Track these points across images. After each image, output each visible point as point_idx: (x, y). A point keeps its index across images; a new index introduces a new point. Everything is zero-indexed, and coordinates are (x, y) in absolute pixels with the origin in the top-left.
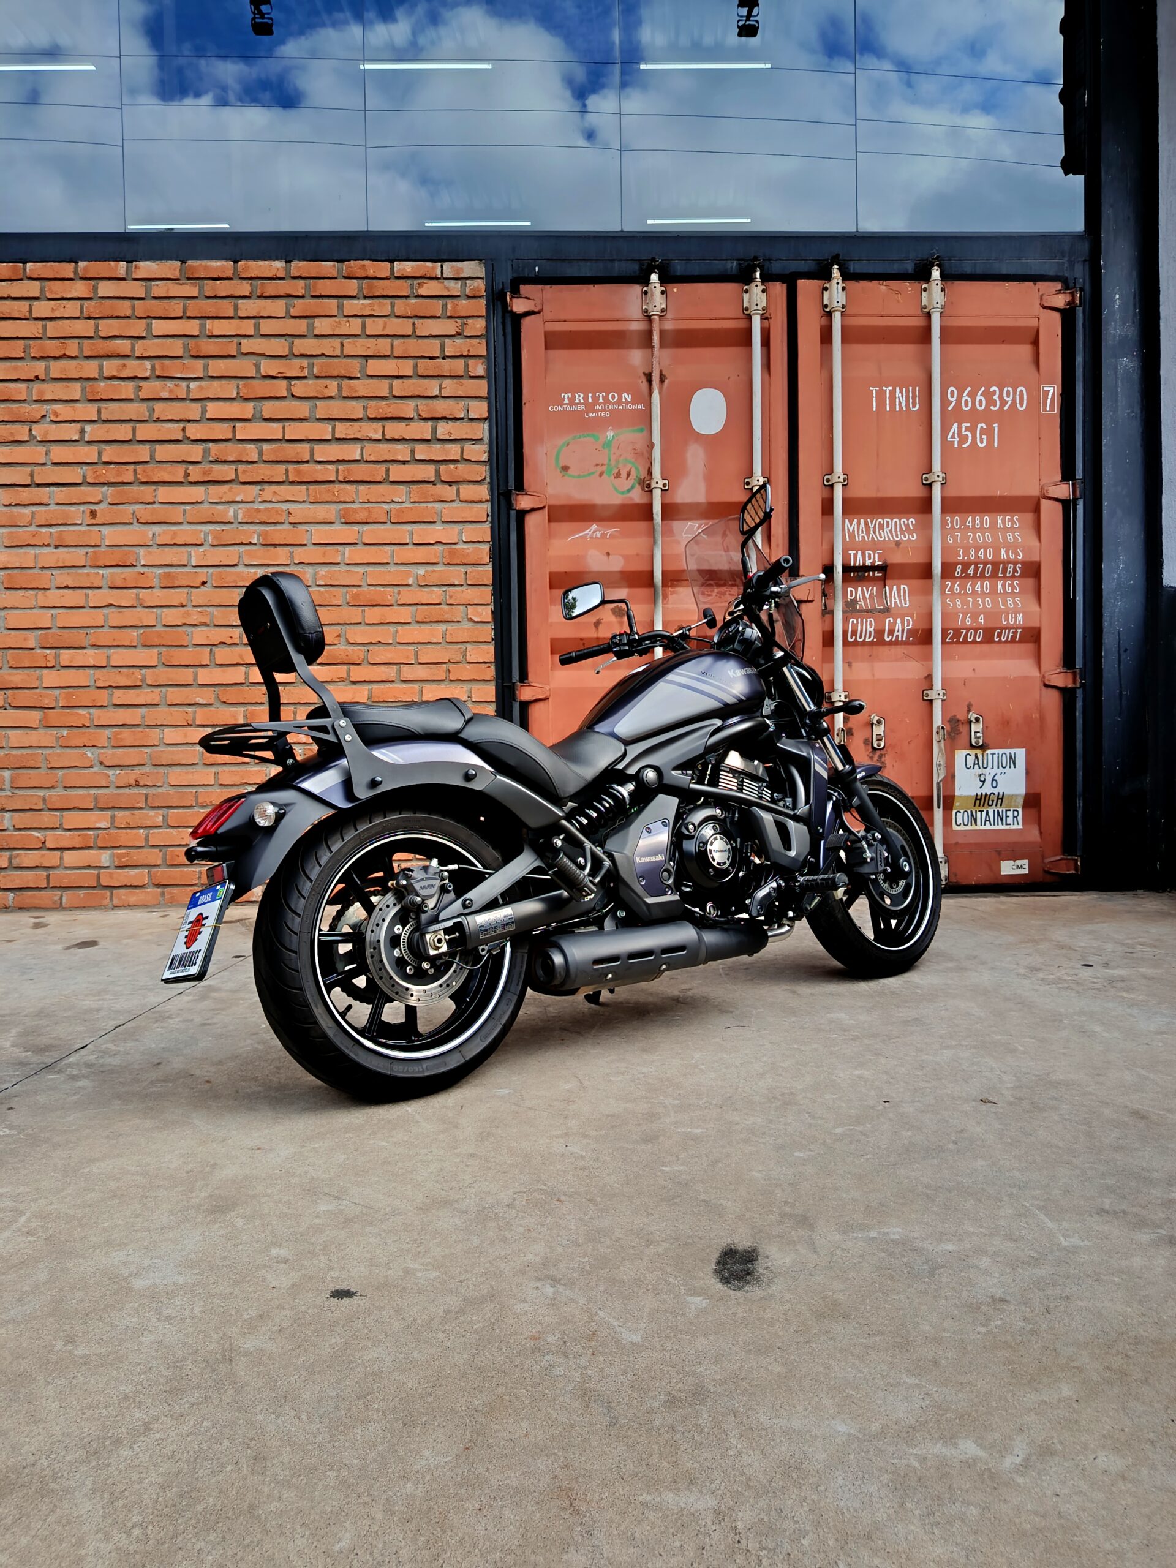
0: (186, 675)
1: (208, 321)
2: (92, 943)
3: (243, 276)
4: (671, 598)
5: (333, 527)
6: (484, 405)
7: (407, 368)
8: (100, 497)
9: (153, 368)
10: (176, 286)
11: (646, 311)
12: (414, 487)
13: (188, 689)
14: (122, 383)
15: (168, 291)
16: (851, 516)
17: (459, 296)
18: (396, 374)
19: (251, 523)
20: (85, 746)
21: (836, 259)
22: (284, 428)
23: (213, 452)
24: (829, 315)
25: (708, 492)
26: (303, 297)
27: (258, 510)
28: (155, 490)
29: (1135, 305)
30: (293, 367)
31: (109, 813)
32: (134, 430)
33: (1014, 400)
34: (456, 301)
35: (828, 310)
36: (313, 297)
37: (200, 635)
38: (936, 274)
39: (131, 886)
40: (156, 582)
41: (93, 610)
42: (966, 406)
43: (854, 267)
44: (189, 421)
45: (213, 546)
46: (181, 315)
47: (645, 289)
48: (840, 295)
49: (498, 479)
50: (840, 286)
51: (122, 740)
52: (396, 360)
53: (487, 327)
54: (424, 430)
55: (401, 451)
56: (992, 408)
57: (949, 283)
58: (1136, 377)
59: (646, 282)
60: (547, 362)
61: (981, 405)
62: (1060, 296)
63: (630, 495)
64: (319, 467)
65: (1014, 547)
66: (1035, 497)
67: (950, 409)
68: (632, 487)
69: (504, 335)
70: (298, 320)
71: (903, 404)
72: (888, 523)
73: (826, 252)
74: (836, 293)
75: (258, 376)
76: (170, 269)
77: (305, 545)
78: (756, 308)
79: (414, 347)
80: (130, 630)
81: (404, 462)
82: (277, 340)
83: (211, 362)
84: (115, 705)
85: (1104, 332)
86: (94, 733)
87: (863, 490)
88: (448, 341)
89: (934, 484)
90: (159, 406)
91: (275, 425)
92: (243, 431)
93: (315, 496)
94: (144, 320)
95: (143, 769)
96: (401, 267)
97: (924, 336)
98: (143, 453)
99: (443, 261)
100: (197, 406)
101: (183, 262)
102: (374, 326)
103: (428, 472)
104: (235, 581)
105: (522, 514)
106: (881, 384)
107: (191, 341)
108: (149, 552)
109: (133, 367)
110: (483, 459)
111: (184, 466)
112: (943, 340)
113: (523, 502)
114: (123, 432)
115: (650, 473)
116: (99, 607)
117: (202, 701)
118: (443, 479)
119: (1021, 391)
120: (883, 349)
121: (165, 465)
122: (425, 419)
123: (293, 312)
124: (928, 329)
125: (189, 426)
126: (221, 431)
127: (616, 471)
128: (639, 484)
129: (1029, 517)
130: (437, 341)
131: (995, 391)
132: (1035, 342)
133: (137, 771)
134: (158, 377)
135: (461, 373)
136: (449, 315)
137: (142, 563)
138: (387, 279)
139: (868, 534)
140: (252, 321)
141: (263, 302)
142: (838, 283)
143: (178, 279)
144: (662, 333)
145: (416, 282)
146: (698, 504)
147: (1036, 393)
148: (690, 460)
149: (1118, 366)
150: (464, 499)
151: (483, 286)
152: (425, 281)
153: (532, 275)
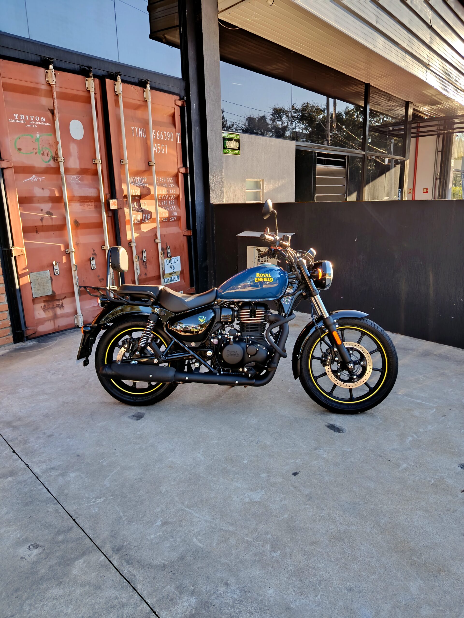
11: (48, 81)
21: (119, 74)
24: (117, 95)
25: (80, 163)
29: (198, 109)
33: (170, 137)
38: (148, 86)
42: (158, 137)
43: (123, 77)
48: (121, 88)
50: (120, 84)
56: (165, 139)
57: (151, 90)
59: (48, 68)
61: (162, 138)
62: (180, 102)
63: (49, 163)
65: (173, 189)
66: (177, 172)
67: (154, 138)
68: (49, 160)
85: (192, 116)
87: (132, 166)
89: (153, 166)
97: (145, 107)
105: (2, 170)
106: (134, 126)
113: (3, 165)
115: (57, 154)
119: (172, 134)
128: (53, 159)
129: (175, 178)
131: (165, 133)
132: (173, 116)
139: (134, 183)
144: (57, 93)
146: (76, 169)
147: (175, 135)
148: (72, 150)
149: (196, 129)
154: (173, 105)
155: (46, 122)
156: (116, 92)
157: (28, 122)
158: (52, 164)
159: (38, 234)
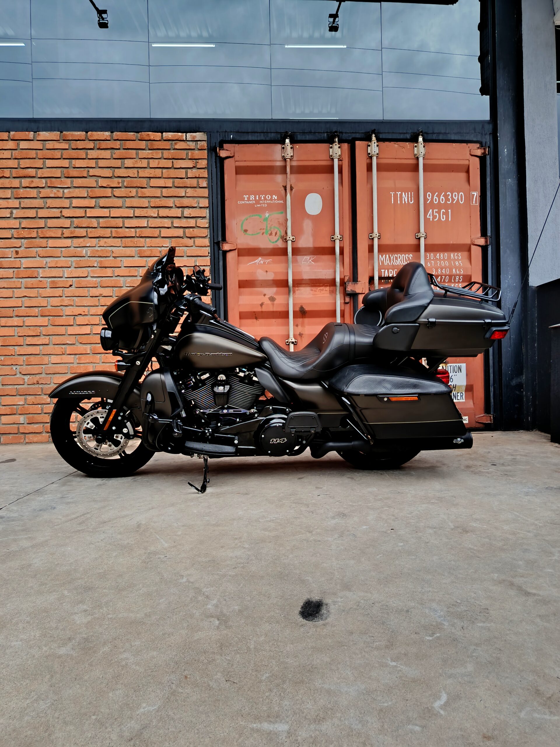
0: (62, 330)
1: (73, 160)
2: (13, 460)
3: (90, 139)
4: (297, 292)
5: (134, 259)
6: (206, 201)
7: (169, 183)
8: (20, 245)
9: (46, 183)
10: (58, 144)
11: (284, 157)
12: (173, 239)
13: (63, 336)
14: (31, 190)
15: (54, 146)
16: (382, 253)
17: (194, 149)
18: (164, 186)
19: (94, 257)
20: (12, 365)
21: (373, 132)
22: (110, 211)
23: (75, 223)
24: (371, 158)
25: (314, 242)
26: (119, 149)
27: (97, 251)
28: (47, 241)
29: (514, 154)
30: (114, 182)
31: (23, 397)
32: (37, 212)
33: (458, 198)
34: (193, 151)
35: (370, 155)
36: (124, 149)
37: (68, 311)
38: (421, 139)
39: (34, 433)
40: (48, 285)
41: (17, 299)
42: (436, 201)
43: (381, 136)
44: (64, 208)
45: (75, 268)
46: (60, 157)
47: (283, 146)
48: (376, 149)
49: (213, 236)
50: (376, 144)
51: (30, 361)
52: (164, 179)
53: (208, 164)
54: (178, 212)
55: (167, 222)
56: (448, 202)
57: (427, 143)
58: (515, 188)
59: (283, 143)
60: (236, 180)
61: (442, 201)
62: (479, 150)
63: (277, 243)
64: (127, 230)
65: (459, 268)
66: (468, 244)
67: (428, 203)
68: (278, 240)
69: (216, 168)
70: (117, 160)
71: (406, 200)
72: (399, 256)
73: (369, 128)
74: (374, 148)
75: (98, 186)
76: (55, 135)
77: (120, 267)
78: (336, 155)
79: (173, 173)
80: (34, 308)
81: (168, 228)
82: (107, 169)
83: (74, 179)
84: (27, 345)
85: (500, 167)
86: (17, 358)
87: (388, 240)
88: (189, 170)
89: (421, 238)
90: (49, 201)
91: (106, 210)
92: (90, 213)
93: (125, 244)
94: (42, 160)
95: (41, 376)
96: (166, 135)
97: (415, 168)
98: (41, 223)
99: (186, 132)
100: (68, 201)
101: (61, 132)
102: (154, 163)
103: (180, 232)
104: (86, 285)
105: (225, 253)
106: (395, 190)
107: (64, 169)
108: (44, 271)
109: (37, 182)
110: (206, 226)
111: (61, 229)
112: (424, 171)
113: (226, 247)
114: (31, 213)
115: (286, 233)
116: (20, 297)
117: (69, 343)
118: (187, 236)
119: (461, 194)
120: (396, 174)
121: (52, 229)
122: (178, 207)
123: (115, 156)
124: (417, 165)
125: (63, 210)
126: (80, 212)
127: (270, 232)
128: (281, 238)
129: (466, 254)
130: (184, 170)
131: (449, 194)
132: (468, 172)
133: (38, 376)
134: (49, 187)
135: (195, 186)
136: (189, 158)
137: (41, 276)
138: (160, 141)
139: (390, 262)
140: (95, 160)
141: (100, 151)
142: (375, 143)
143: (59, 140)
144: (291, 167)
145: (174, 142)
146: (310, 248)
147: (469, 196)
148: (305, 228)
149: (507, 183)
150: (197, 246)
151: (206, 145)
152: (178, 142)
153: (229, 139)
154: (468, 156)
155: (278, 200)
156: (369, 154)
157: (257, 202)
159: (257, 321)
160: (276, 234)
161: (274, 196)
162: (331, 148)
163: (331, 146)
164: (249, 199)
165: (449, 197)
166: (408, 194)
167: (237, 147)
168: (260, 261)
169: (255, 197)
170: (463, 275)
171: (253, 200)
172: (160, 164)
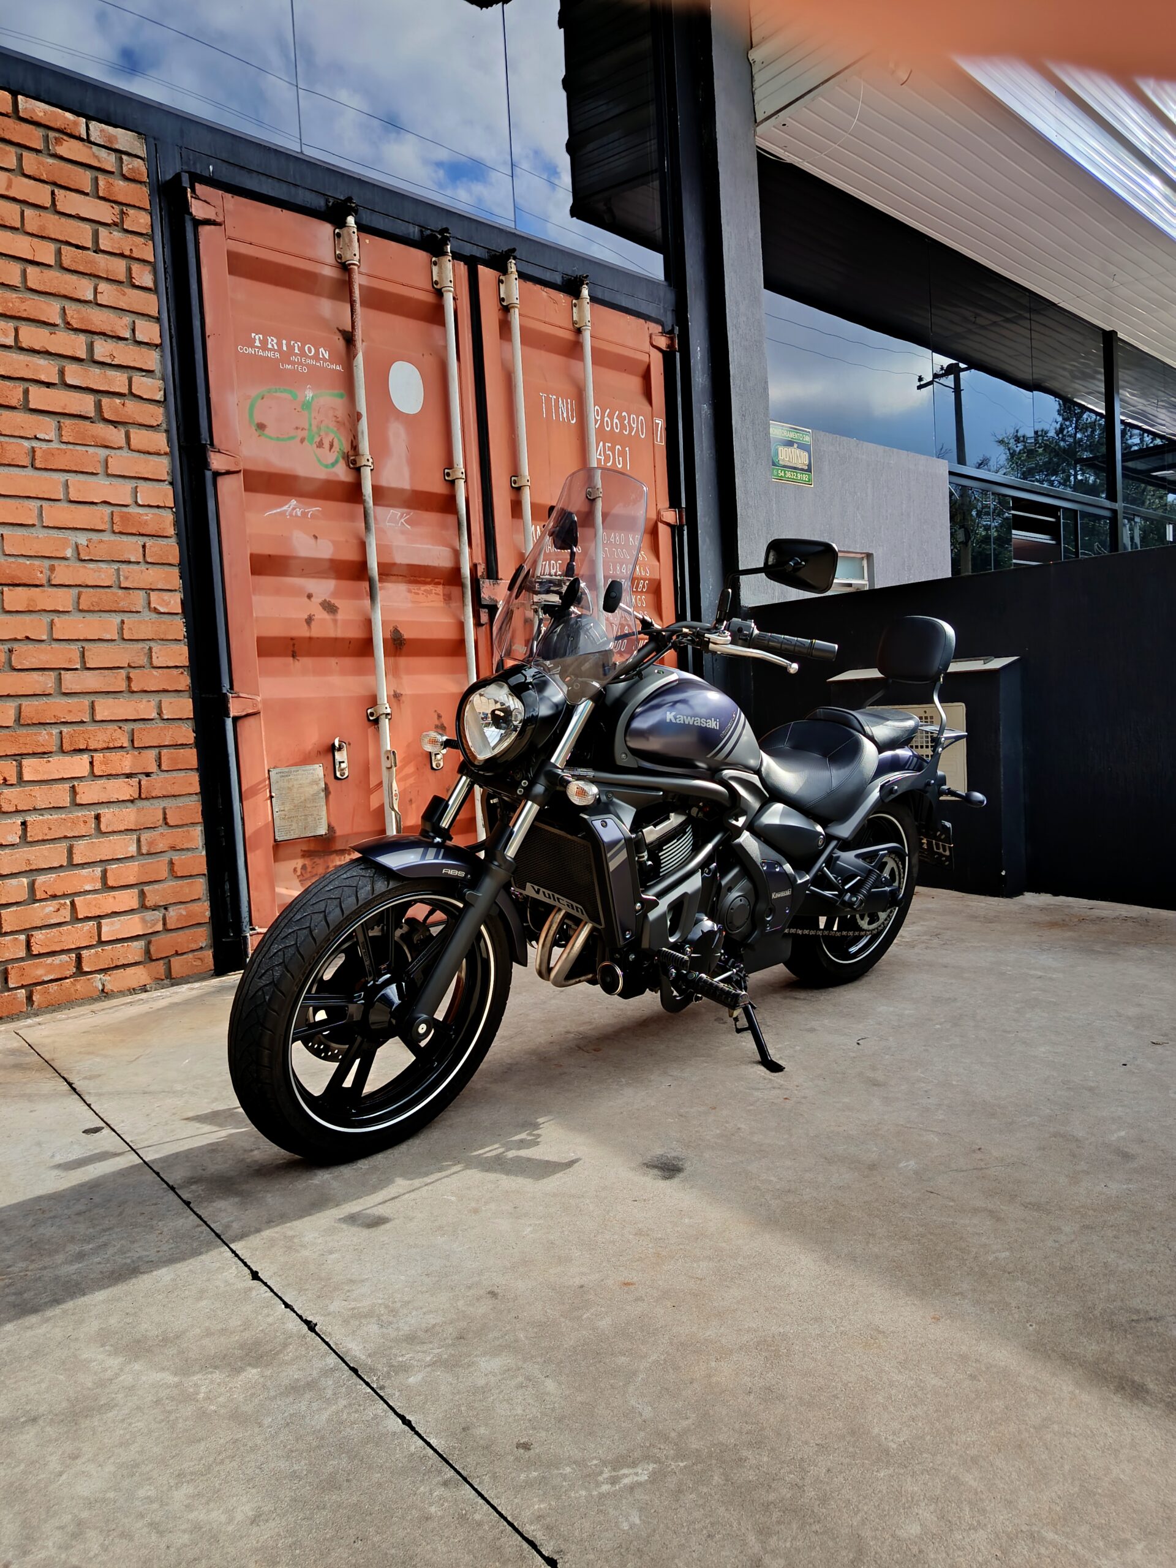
6: (154, 327)
7: (46, 253)
11: (341, 257)
12: (67, 422)
17: (112, 173)
21: (512, 255)
24: (506, 309)
25: (412, 477)
29: (708, 359)
33: (637, 427)
34: (110, 178)
35: (505, 304)
38: (585, 293)
42: (607, 426)
43: (521, 266)
47: (337, 231)
48: (516, 292)
49: (178, 428)
50: (517, 282)
52: (30, 238)
53: (152, 225)
54: (77, 345)
55: (47, 370)
56: (624, 432)
57: (592, 302)
59: (338, 223)
60: (232, 289)
61: (617, 427)
62: (661, 338)
63: (333, 470)
65: (645, 563)
66: (654, 520)
67: (597, 426)
68: (336, 462)
71: (565, 415)
74: (514, 289)
78: (450, 284)
79: (55, 226)
81: (48, 385)
85: (693, 379)
88: (101, 229)
89: (597, 499)
96: (28, 106)
97: (575, 351)
99: (89, 118)
103: (85, 404)
105: (216, 477)
106: (548, 391)
110: (158, 399)
112: (595, 361)
113: (216, 462)
115: (355, 447)
118: (106, 416)
119: (642, 420)
120: (544, 356)
122: (76, 330)
124: (580, 345)
128: (343, 458)
129: (648, 538)
130: (88, 228)
131: (625, 416)
132: (646, 376)
135: (122, 277)
136: (101, 194)
138: (8, 116)
142: (515, 280)
144: (361, 288)
145: (52, 134)
146: (402, 491)
147: (650, 424)
148: (392, 440)
149: (702, 411)
150: (136, 449)
151: (144, 169)
152: (65, 138)
153: (205, 174)
154: (647, 347)
155: (331, 360)
156: (503, 300)
157: (286, 357)
158: (342, 473)
159: (297, 662)
160: (331, 446)
161: (322, 350)
162: (435, 264)
163: (434, 259)
164: (264, 346)
165: (626, 422)
166: (567, 403)
167: (231, 202)
168: (294, 509)
169: (280, 344)
170: (650, 580)
171: (275, 351)
172: (13, 186)
